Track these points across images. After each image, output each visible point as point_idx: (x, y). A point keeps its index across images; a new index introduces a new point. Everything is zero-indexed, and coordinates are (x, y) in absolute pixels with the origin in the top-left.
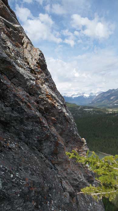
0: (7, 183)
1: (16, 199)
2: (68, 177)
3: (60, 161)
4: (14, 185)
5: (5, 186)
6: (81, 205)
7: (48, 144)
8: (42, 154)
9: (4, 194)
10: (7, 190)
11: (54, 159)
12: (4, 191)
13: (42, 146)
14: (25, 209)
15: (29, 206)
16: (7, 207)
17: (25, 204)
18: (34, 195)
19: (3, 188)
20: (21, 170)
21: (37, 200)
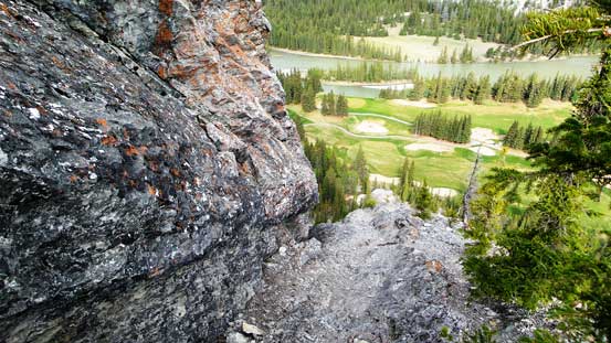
0: (24, 137)
1: (88, 192)
2: (220, 110)
3: (187, 68)
4: (59, 144)
5: (20, 153)
6: (264, 177)
7: (134, 7)
8: (119, 47)
9: (28, 182)
10: (36, 165)
11: (164, 63)
12: (24, 169)
13: (112, 16)
14: (130, 215)
15: (140, 204)
16: (57, 224)
17: (124, 201)
18: (145, 167)
19: (15, 160)
20: (66, 94)
21: (159, 183)
